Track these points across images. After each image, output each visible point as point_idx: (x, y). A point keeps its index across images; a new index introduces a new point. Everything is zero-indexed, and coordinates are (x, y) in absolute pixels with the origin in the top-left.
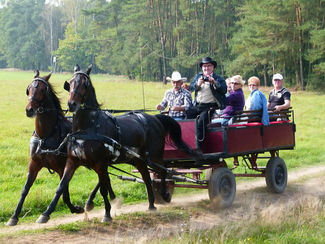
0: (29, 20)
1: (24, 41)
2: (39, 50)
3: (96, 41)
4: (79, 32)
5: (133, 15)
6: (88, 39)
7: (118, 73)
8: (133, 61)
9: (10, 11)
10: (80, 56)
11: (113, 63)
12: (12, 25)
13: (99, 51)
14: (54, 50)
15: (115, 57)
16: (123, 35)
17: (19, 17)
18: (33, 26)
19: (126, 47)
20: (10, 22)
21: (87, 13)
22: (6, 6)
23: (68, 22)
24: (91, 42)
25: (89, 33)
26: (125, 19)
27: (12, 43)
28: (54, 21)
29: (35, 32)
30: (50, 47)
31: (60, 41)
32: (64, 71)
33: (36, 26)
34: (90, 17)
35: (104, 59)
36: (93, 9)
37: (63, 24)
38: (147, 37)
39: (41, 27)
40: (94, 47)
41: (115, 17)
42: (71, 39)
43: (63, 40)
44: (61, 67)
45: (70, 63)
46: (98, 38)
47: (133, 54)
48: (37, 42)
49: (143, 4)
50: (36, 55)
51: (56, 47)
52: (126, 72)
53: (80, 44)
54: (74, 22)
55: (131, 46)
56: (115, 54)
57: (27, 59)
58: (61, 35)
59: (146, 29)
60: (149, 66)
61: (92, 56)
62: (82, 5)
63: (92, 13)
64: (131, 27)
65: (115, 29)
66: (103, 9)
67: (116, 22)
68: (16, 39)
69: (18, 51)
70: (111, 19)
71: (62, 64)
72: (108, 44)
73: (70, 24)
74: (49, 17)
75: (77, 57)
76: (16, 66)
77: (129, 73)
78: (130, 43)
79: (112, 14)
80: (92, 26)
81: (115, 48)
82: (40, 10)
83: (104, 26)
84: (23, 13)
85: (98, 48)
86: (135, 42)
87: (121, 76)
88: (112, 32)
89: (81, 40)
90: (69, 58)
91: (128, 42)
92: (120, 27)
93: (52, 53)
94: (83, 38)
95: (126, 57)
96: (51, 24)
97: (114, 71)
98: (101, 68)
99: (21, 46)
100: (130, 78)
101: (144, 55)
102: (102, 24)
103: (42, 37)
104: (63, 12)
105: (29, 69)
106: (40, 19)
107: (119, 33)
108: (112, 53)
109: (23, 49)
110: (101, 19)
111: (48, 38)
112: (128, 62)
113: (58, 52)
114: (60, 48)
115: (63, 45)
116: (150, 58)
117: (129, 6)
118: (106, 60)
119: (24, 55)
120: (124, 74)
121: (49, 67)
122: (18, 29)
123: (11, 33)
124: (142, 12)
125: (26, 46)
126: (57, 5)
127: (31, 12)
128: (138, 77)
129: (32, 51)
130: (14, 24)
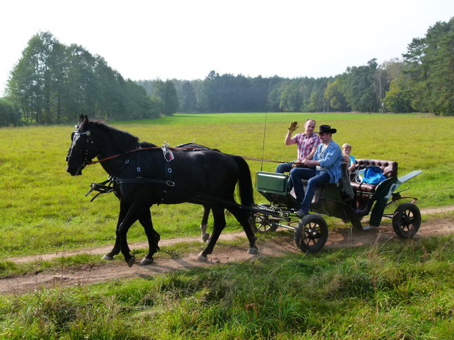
0: (366, 80)
1: (363, 93)
2: (372, 99)
3: (411, 91)
4: (399, 85)
5: (438, 71)
6: (406, 90)
7: (427, 111)
8: (438, 103)
9: (353, 75)
10: (400, 101)
11: (424, 105)
12: (355, 84)
13: (413, 98)
14: (382, 98)
15: (424, 101)
16: (431, 85)
17: (359, 78)
18: (368, 84)
19: (433, 93)
20: (354, 82)
21: (405, 73)
22: (350, 72)
23: (391, 80)
24: (408, 92)
25: (406, 86)
26: (432, 75)
27: (355, 96)
28: (382, 80)
29: (369, 87)
30: (379, 97)
31: (387, 92)
32: (389, 111)
33: (371, 84)
34: (406, 75)
35: (417, 103)
36: (409, 69)
37: (388, 81)
38: (448, 86)
39: (374, 84)
40: (410, 95)
41: (425, 74)
42: (394, 90)
43: (388, 91)
44: (387, 109)
45: (393, 106)
46: (412, 89)
47: (438, 98)
48: (371, 94)
49: (446, 64)
50: (370, 102)
51: (384, 96)
52: (433, 110)
53: (400, 94)
54: (396, 79)
55: (437, 93)
56: (425, 99)
57: (365, 105)
58: (387, 88)
59: (448, 80)
60: (450, 106)
61: (408, 101)
62: (401, 68)
63: (409, 72)
64: (437, 79)
65: (425, 82)
66: (416, 69)
67: (426, 77)
68: (357, 93)
69: (359, 100)
70: (422, 75)
71: (388, 107)
72: (420, 93)
73: (393, 81)
74: (378, 77)
75: (398, 102)
76: (357, 110)
77: (435, 111)
78: (436, 91)
79: (423, 72)
80: (409, 80)
81: (425, 94)
82: (373, 73)
83: (417, 80)
84: (361, 76)
85: (413, 96)
86: (439, 90)
87: (429, 114)
88: (423, 84)
89: (401, 91)
90: (393, 103)
91: (435, 90)
92: (429, 80)
93: (381, 100)
94: (402, 89)
95: (433, 100)
96: (380, 82)
97: (424, 110)
98: (415, 108)
99: (361, 97)
100: (436, 114)
101: (447, 98)
102: (416, 79)
103: (375, 91)
104: (388, 73)
105: (365, 112)
106: (373, 79)
107: (428, 85)
108: (423, 98)
109: (361, 99)
110: (414, 76)
111: (378, 91)
112: (434, 104)
113: (385, 99)
114: (387, 97)
115: (388, 94)
116: (451, 100)
117: (435, 66)
118: (418, 103)
119: (362, 103)
120: (432, 112)
121: (379, 110)
122: (359, 86)
123: (355, 89)
124: (445, 69)
125: (364, 97)
126: (384, 69)
127: (367, 75)
128: (441, 114)
129: (367, 100)
130: (357, 83)
